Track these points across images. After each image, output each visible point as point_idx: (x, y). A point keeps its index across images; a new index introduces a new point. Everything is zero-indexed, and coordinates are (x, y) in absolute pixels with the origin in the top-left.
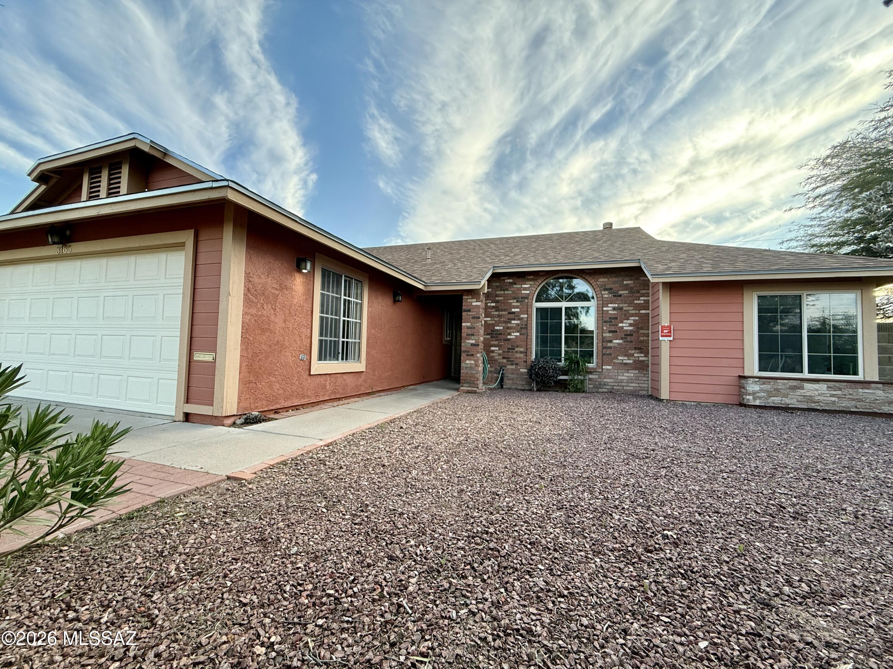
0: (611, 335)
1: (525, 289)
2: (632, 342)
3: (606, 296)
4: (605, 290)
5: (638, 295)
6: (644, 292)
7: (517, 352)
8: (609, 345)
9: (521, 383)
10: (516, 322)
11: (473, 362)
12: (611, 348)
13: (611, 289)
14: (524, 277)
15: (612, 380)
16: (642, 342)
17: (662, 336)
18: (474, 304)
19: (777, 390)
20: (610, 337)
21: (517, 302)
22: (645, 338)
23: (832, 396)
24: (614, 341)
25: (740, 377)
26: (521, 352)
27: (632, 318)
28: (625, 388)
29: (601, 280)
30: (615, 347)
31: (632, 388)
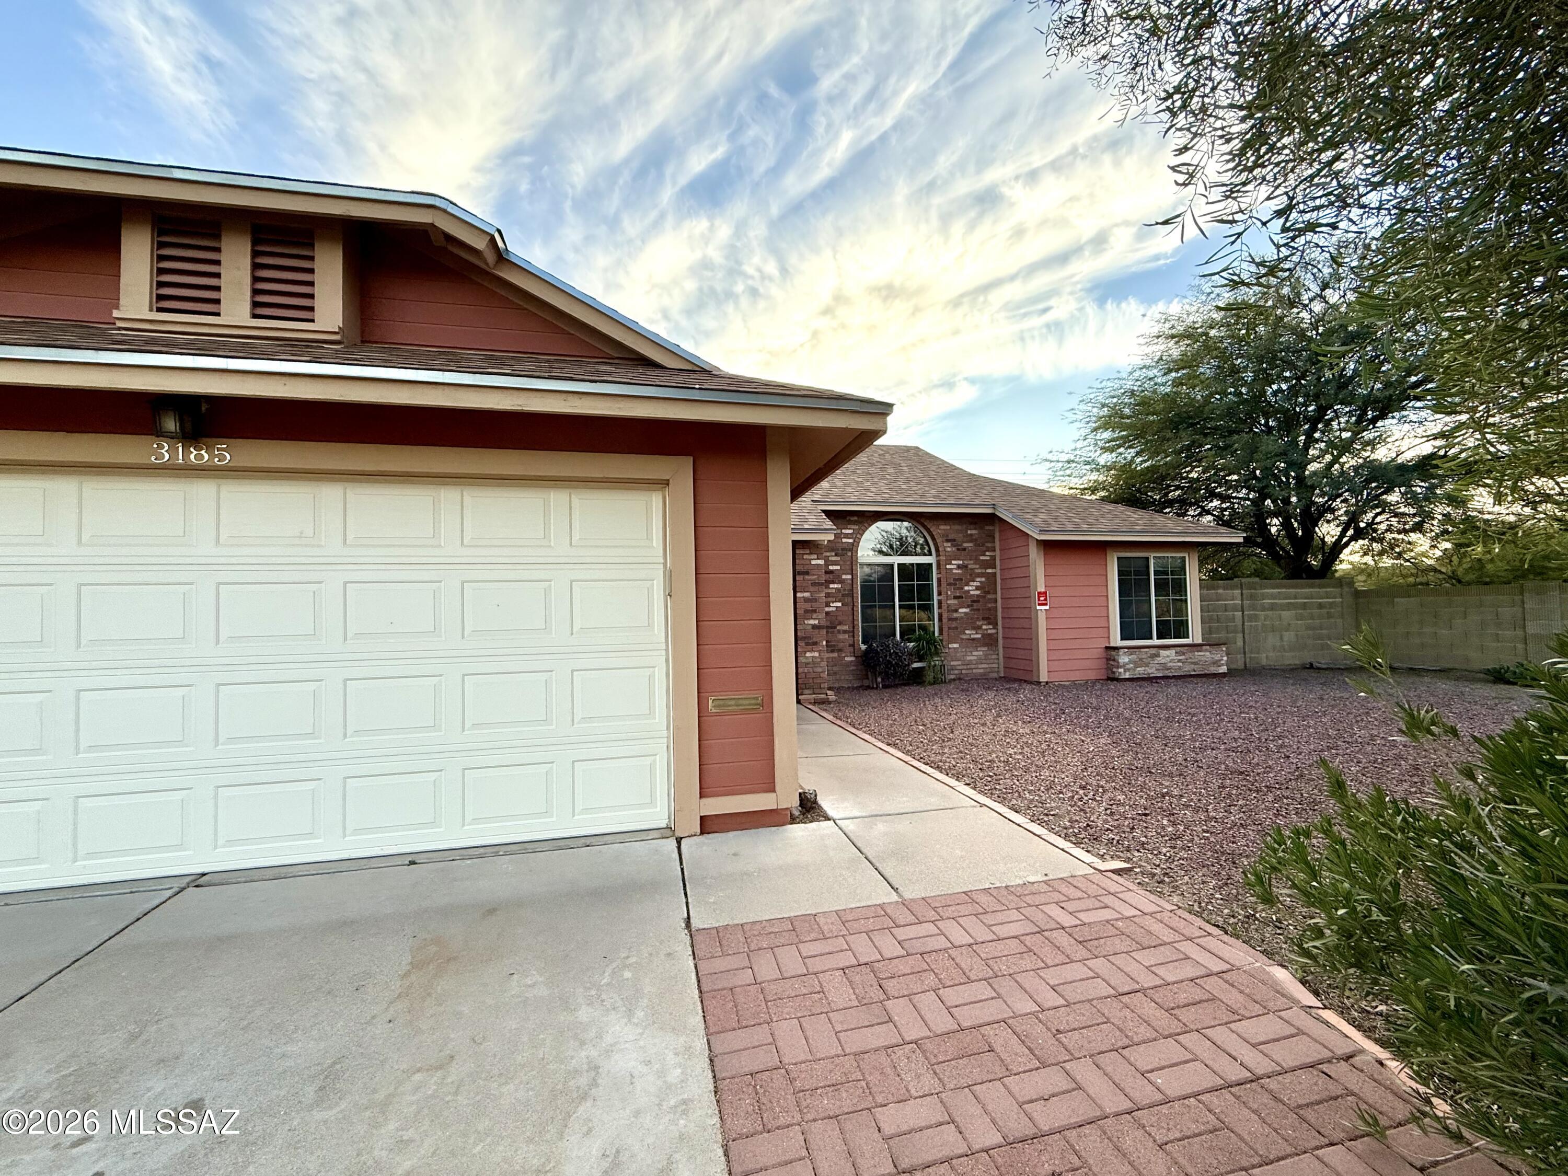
0: (955, 602)
1: (847, 536)
2: (979, 610)
3: (949, 549)
4: (948, 541)
5: (984, 549)
6: (989, 545)
7: (839, 632)
8: (955, 615)
9: (847, 677)
10: (836, 586)
11: (816, 654)
12: (956, 619)
13: (954, 540)
14: (844, 518)
15: (959, 663)
16: (989, 609)
17: (1039, 604)
18: (814, 562)
19: (1141, 659)
20: (955, 604)
21: (836, 555)
22: (993, 605)
23: (1179, 661)
24: (961, 610)
25: (1107, 648)
26: (845, 632)
27: (978, 579)
28: (974, 671)
29: (942, 527)
30: (962, 618)
31: (982, 671)
